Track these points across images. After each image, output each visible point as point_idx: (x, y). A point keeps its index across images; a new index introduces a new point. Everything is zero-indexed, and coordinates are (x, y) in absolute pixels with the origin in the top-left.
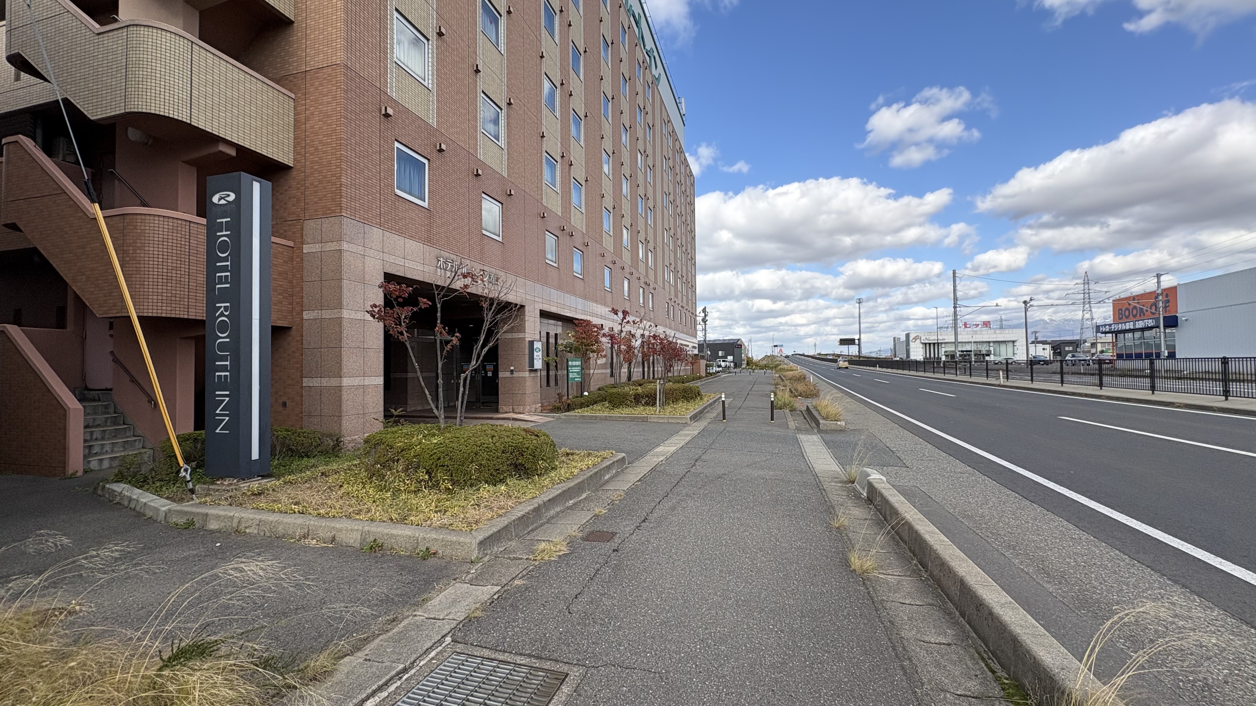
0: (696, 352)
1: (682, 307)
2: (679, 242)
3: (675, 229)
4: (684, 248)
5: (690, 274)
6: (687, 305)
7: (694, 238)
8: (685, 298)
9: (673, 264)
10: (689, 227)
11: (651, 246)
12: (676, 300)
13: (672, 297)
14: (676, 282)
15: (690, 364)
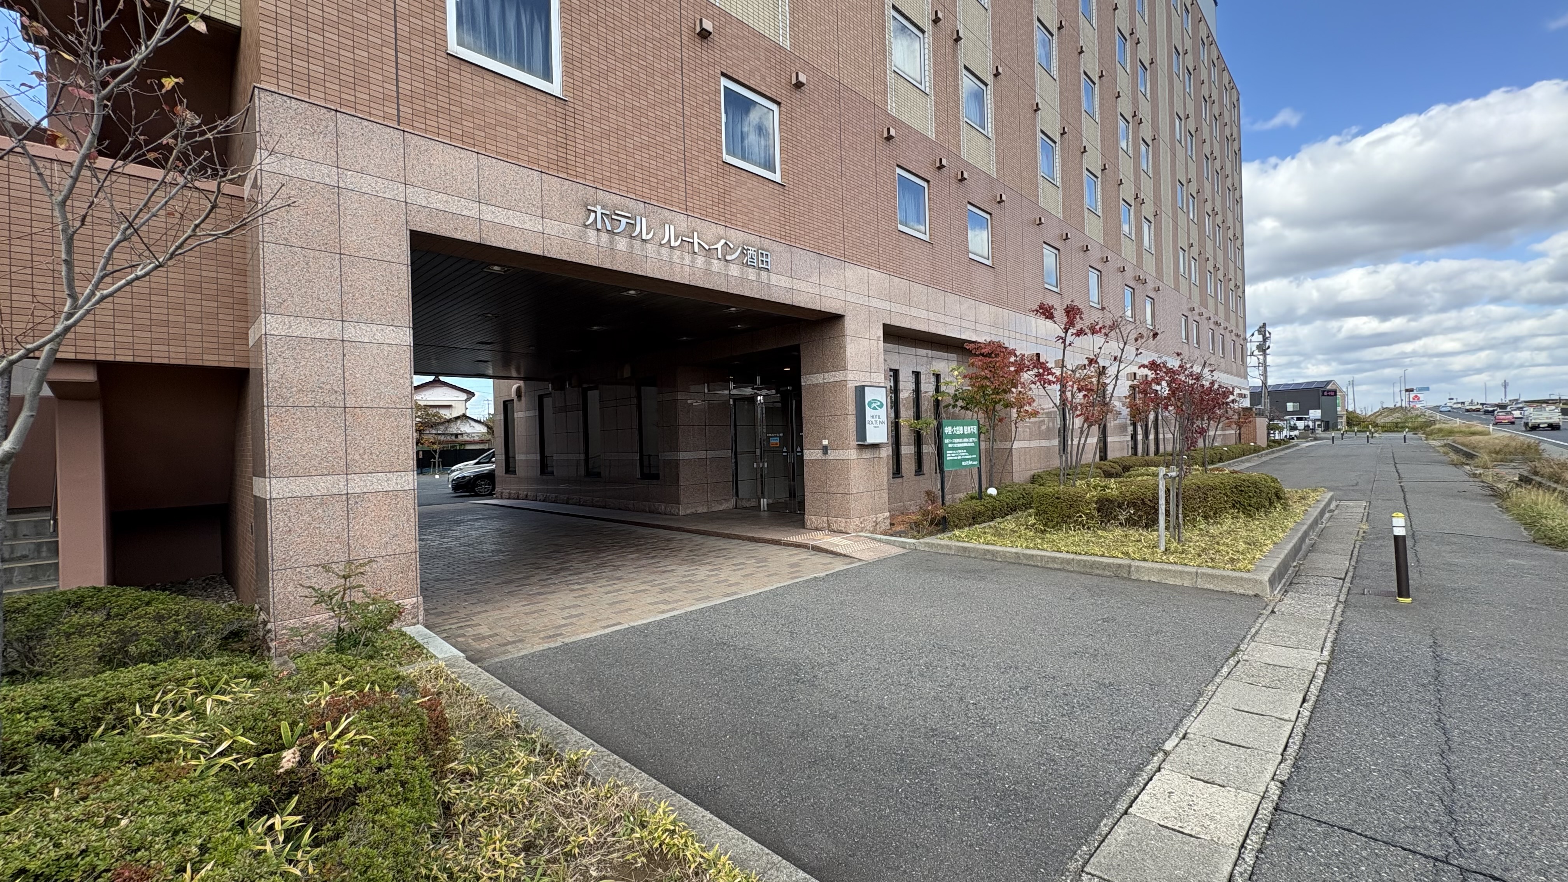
0: (1246, 403)
1: (1216, 323)
2: (1208, 207)
3: (1200, 182)
4: (1219, 218)
5: (1231, 265)
6: (1227, 319)
7: (1239, 201)
8: (1221, 308)
9: (1196, 244)
10: (1229, 180)
11: (1148, 210)
12: (1203, 310)
13: (1196, 306)
14: (1203, 279)
15: (1234, 426)
